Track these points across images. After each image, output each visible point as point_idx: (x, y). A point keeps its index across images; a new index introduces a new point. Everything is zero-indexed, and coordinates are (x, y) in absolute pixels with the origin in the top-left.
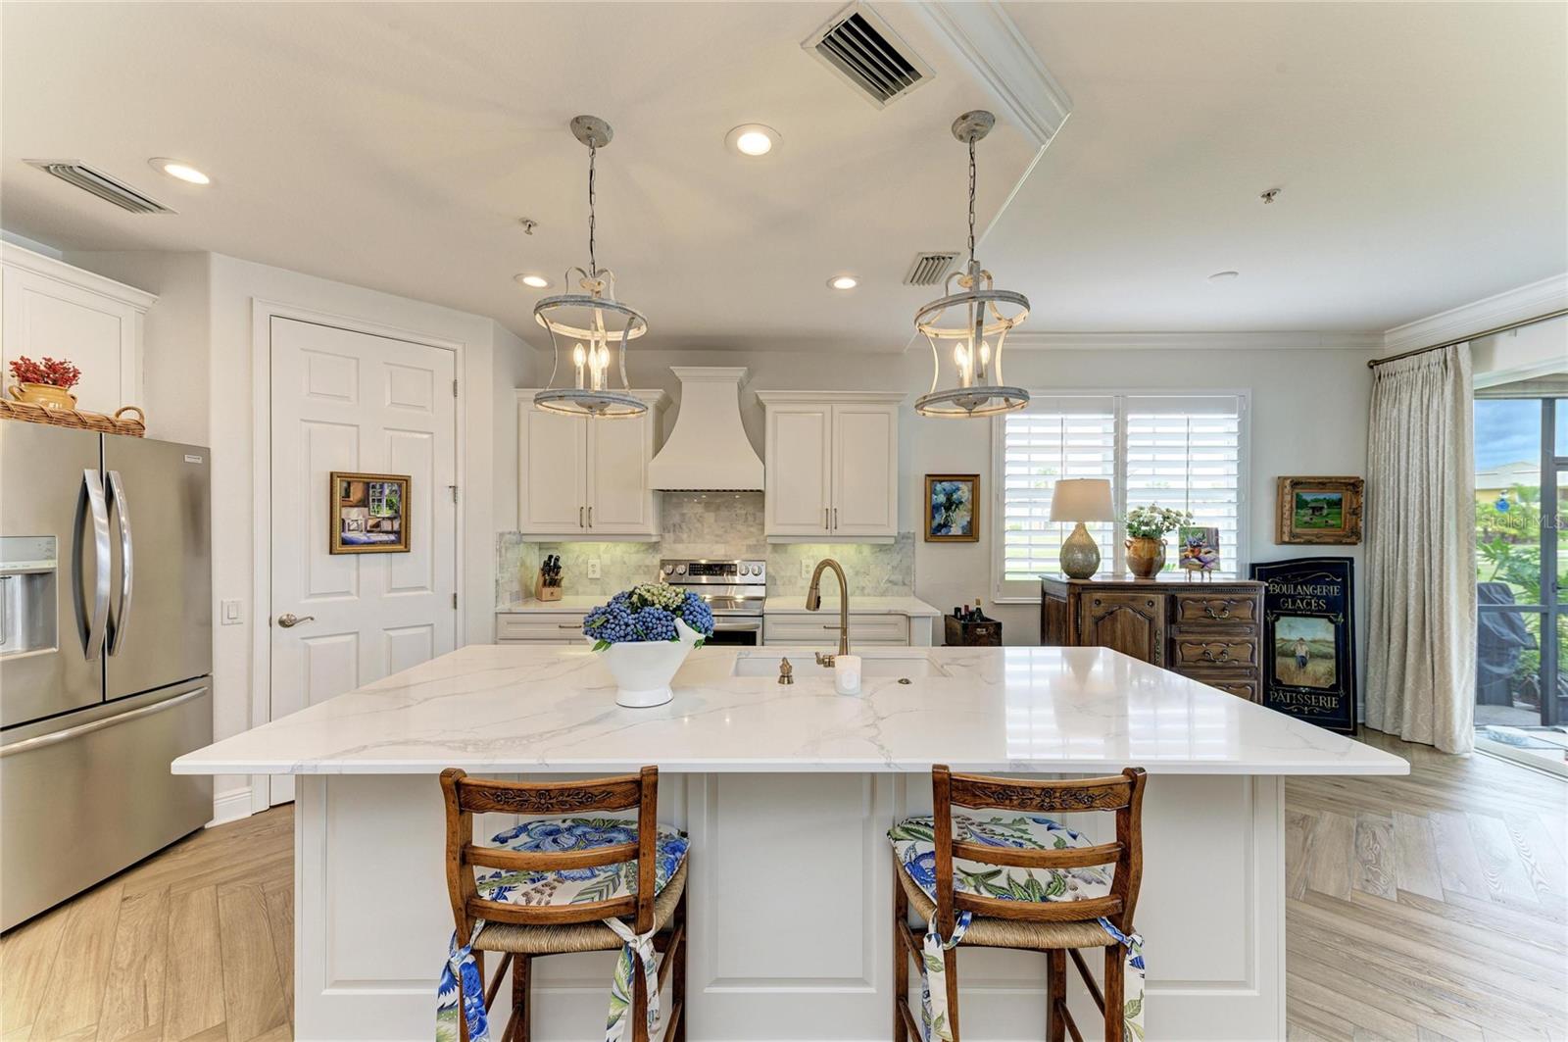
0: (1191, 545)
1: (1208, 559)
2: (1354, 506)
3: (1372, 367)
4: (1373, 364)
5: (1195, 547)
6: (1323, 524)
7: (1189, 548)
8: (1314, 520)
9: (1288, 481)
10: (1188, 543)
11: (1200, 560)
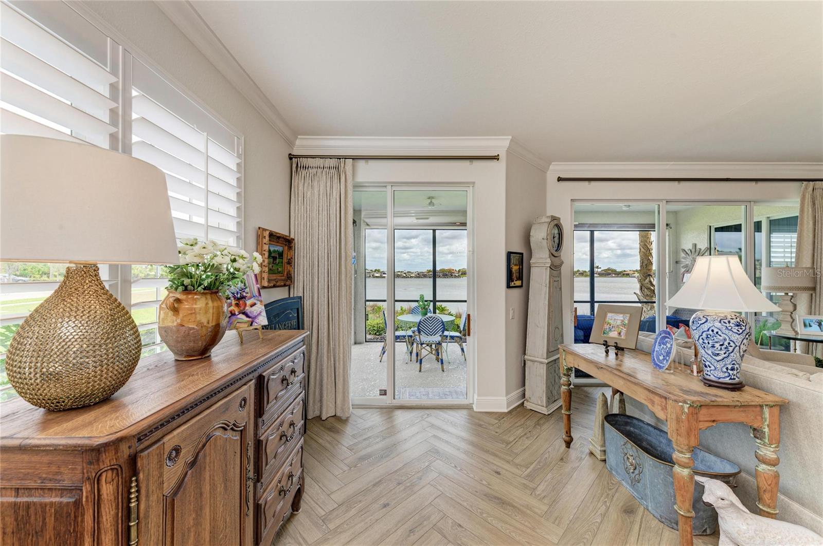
0: (235, 297)
1: (255, 314)
2: (289, 258)
3: (291, 159)
4: (291, 157)
5: (238, 299)
6: (276, 271)
7: (234, 302)
8: (274, 268)
9: (268, 233)
10: (231, 295)
11: (247, 316)
